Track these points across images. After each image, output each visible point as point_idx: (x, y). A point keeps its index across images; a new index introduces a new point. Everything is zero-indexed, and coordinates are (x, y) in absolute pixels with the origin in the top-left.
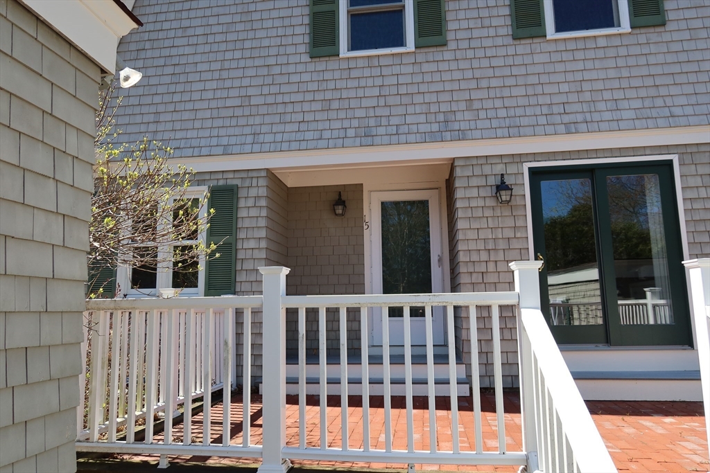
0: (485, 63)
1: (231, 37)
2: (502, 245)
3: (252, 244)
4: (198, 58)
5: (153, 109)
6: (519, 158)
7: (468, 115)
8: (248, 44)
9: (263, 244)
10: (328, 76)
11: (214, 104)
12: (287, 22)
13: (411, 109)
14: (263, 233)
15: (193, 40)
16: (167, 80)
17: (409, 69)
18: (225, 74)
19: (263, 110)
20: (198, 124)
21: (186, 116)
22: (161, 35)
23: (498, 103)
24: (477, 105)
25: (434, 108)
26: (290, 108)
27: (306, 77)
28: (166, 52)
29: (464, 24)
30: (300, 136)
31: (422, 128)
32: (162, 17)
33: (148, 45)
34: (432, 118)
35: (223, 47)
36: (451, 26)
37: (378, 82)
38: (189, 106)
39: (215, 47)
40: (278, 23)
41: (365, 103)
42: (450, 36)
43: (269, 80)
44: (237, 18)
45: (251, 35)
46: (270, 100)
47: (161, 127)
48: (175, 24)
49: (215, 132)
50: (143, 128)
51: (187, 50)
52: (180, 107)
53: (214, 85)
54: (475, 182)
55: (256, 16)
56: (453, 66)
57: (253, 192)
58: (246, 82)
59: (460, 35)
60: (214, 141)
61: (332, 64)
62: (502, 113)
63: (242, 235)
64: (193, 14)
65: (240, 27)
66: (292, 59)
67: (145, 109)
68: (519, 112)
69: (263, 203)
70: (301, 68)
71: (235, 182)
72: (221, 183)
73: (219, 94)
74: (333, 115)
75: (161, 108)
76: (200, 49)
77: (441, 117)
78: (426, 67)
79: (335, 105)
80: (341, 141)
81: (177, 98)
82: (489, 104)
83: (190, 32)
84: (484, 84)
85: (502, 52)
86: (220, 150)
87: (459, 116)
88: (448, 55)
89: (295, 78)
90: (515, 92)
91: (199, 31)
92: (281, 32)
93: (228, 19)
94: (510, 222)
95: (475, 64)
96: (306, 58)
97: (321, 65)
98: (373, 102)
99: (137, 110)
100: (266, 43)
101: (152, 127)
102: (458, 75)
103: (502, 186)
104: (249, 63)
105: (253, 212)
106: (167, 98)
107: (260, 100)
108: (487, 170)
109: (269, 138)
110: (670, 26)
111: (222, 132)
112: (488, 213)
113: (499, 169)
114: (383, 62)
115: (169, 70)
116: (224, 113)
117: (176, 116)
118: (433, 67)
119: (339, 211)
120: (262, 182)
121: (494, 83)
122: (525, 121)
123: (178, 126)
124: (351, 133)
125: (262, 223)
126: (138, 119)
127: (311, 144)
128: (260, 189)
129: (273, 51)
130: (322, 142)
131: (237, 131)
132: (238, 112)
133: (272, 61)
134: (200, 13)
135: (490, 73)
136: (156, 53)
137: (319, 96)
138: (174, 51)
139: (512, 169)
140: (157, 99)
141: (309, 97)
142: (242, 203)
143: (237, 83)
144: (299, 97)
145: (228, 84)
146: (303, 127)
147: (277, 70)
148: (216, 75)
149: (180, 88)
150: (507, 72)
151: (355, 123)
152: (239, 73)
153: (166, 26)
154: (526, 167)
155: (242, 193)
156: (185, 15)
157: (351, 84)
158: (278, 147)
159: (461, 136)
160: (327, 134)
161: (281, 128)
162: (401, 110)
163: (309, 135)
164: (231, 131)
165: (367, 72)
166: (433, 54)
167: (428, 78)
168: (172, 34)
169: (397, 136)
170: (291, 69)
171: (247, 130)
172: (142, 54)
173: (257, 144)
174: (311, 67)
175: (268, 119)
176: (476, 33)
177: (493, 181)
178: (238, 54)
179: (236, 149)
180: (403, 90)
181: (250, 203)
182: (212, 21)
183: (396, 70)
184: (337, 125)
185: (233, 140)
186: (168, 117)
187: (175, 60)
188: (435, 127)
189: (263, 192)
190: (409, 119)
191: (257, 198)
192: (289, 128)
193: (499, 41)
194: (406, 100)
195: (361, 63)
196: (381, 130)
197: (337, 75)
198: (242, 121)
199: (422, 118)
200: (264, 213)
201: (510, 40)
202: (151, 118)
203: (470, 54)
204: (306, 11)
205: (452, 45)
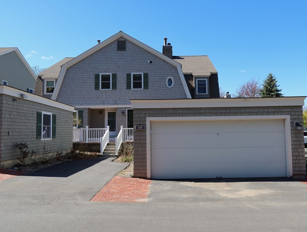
0: (122, 93)
1: (82, 85)
2: (123, 121)
3: (85, 120)
4: (76, 88)
5: (68, 97)
6: (126, 108)
7: (119, 101)
8: (84, 87)
9: (87, 120)
10: (98, 93)
11: (79, 97)
12: (91, 83)
13: (111, 99)
14: (87, 118)
15: (75, 85)
16: (70, 92)
17: (111, 93)
18: (81, 91)
19: (87, 98)
20: (76, 100)
21: (74, 98)
22: (69, 83)
23: (124, 99)
24: (120, 99)
25: (114, 99)
26: (91, 98)
27: (94, 93)
28: (70, 87)
29: (119, 86)
30: (93, 103)
31: (112, 103)
32: (69, 80)
33: (67, 85)
34: (114, 101)
35: (80, 87)
36: (117, 86)
37: (106, 95)
38: (75, 97)
39: (79, 87)
40: (89, 83)
41: (104, 98)
42: (117, 88)
43: (88, 93)
44: (82, 82)
45: (85, 85)
46: (88, 96)
47: (70, 100)
48: (72, 82)
49: (79, 101)
50: (66, 100)
51: (74, 87)
52: (73, 97)
53: (79, 93)
54: (120, 111)
55: (86, 82)
56: (117, 93)
57: (85, 112)
58: (84, 93)
59: (119, 88)
60: (79, 103)
61: (98, 91)
62: (124, 101)
63: (84, 118)
64: (75, 80)
65: (83, 83)
66: (92, 90)
67: (67, 97)
68: (127, 101)
69: (87, 113)
70: (93, 91)
71: (82, 110)
72: (80, 110)
73: (80, 95)
74: (98, 100)
75: (70, 97)
76: (76, 87)
77: (115, 101)
78: (113, 93)
79: (99, 98)
80: (100, 104)
81: (72, 95)
82: (122, 99)
83: (74, 83)
84: (122, 96)
85: (125, 91)
86: (80, 104)
87: (118, 101)
88: (117, 91)
89: (92, 93)
90: (126, 98)
91: (76, 83)
92: (90, 85)
93: (81, 82)
94: (124, 117)
95: (121, 93)
96: (94, 90)
97: (97, 91)
98: (105, 98)
99: (65, 97)
100: (87, 86)
101: (68, 100)
102: (118, 94)
103: (123, 112)
104: (85, 90)
105: (86, 115)
106: (70, 95)
107: (87, 96)
108: (121, 109)
109: (88, 103)
110: (149, 89)
111: (80, 101)
112: (121, 116)
113: (123, 109)
114: (107, 91)
115: (71, 90)
116: (80, 98)
117: (72, 98)
118: (114, 93)
119: (101, 113)
120: (87, 110)
121: (123, 96)
122: (127, 102)
123: (73, 100)
124: (101, 103)
125: (87, 116)
126: (66, 98)
127: (95, 104)
128: (87, 111)
129: (89, 88)
130: (96, 104)
131: (83, 101)
132: (83, 98)
133: (88, 90)
134: (76, 80)
135: (123, 94)
136: (68, 87)
137: (96, 96)
138: (72, 87)
139: (125, 110)
140: (69, 95)
141: (95, 96)
142: (84, 113)
143: (83, 93)
144: (93, 96)
145: (81, 93)
146: (94, 101)
147: (89, 91)
148: (79, 91)
149: (73, 93)
150: (125, 94)
151: (102, 101)
152: (83, 91)
153: (70, 82)
154: (127, 109)
155: (84, 112)
156: (73, 80)
157: (101, 95)
158: (89, 105)
159: (118, 104)
160: (97, 103)
161: (90, 101)
162: (109, 100)
163: (95, 103)
164: (82, 101)
165: (104, 93)
166: (114, 91)
167: (113, 94)
168: (71, 83)
169: (108, 104)
170: (92, 91)
171: (84, 101)
172: (66, 87)
173: (86, 104)
174: (95, 91)
175: (88, 100)
176: (121, 88)
177: (122, 111)
178: (83, 88)
179: (83, 104)
180: (110, 96)
181: (85, 113)
182: (78, 82)
183: (108, 93)
184: (99, 101)
185: (82, 103)
186: (71, 98)
187: (72, 88)
188: (114, 103)
189: (87, 112)
190: (110, 101)
191: (86, 112)
192: (91, 101)
193: (124, 89)
194: (110, 98)
195: (103, 91)
196: (106, 103)
197: (99, 93)
198: (84, 100)
199: (112, 101)
200: (87, 115)
201: (126, 89)
202: (68, 98)
203: (120, 91)
204: (94, 81)
205: (117, 89)
